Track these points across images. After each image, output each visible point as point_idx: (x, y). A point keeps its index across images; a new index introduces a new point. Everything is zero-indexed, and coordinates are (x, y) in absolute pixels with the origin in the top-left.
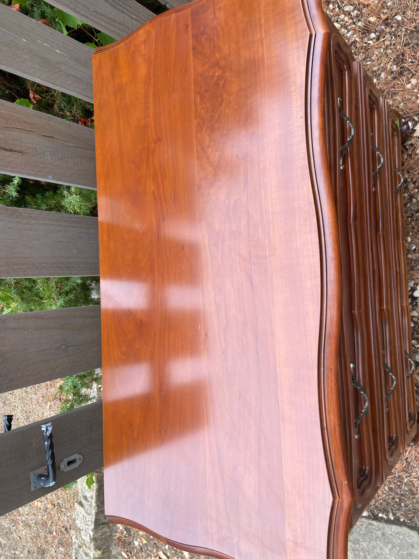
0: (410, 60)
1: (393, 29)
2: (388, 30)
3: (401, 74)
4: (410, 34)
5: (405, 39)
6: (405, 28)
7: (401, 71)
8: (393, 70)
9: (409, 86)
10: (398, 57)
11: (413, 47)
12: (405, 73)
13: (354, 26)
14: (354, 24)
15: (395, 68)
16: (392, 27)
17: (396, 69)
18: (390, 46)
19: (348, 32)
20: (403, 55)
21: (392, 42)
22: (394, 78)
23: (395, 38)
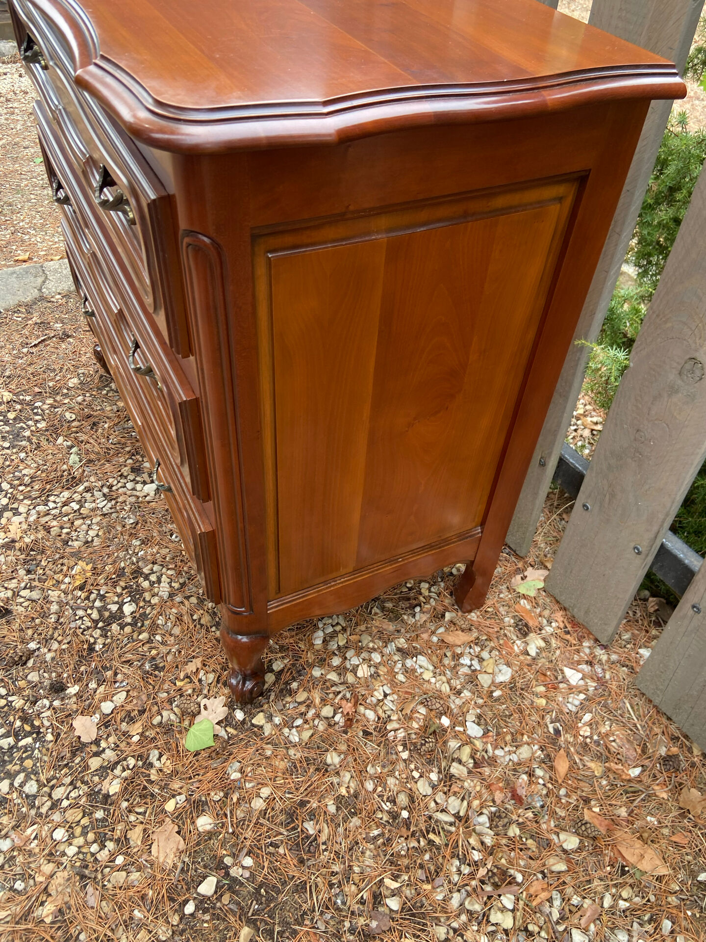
0: (281, 850)
1: (347, 924)
2: (361, 921)
3: (291, 816)
4: (302, 916)
5: (309, 902)
6: (318, 928)
7: (293, 821)
8: (312, 822)
9: (265, 792)
10: (312, 854)
11: (284, 884)
12: (283, 817)
13: (455, 925)
14: (455, 930)
15: (310, 828)
16: (352, 931)
17: (306, 825)
18: (340, 882)
19: (462, 904)
20: (302, 861)
21: (338, 890)
22: (303, 804)
23: (335, 903)
